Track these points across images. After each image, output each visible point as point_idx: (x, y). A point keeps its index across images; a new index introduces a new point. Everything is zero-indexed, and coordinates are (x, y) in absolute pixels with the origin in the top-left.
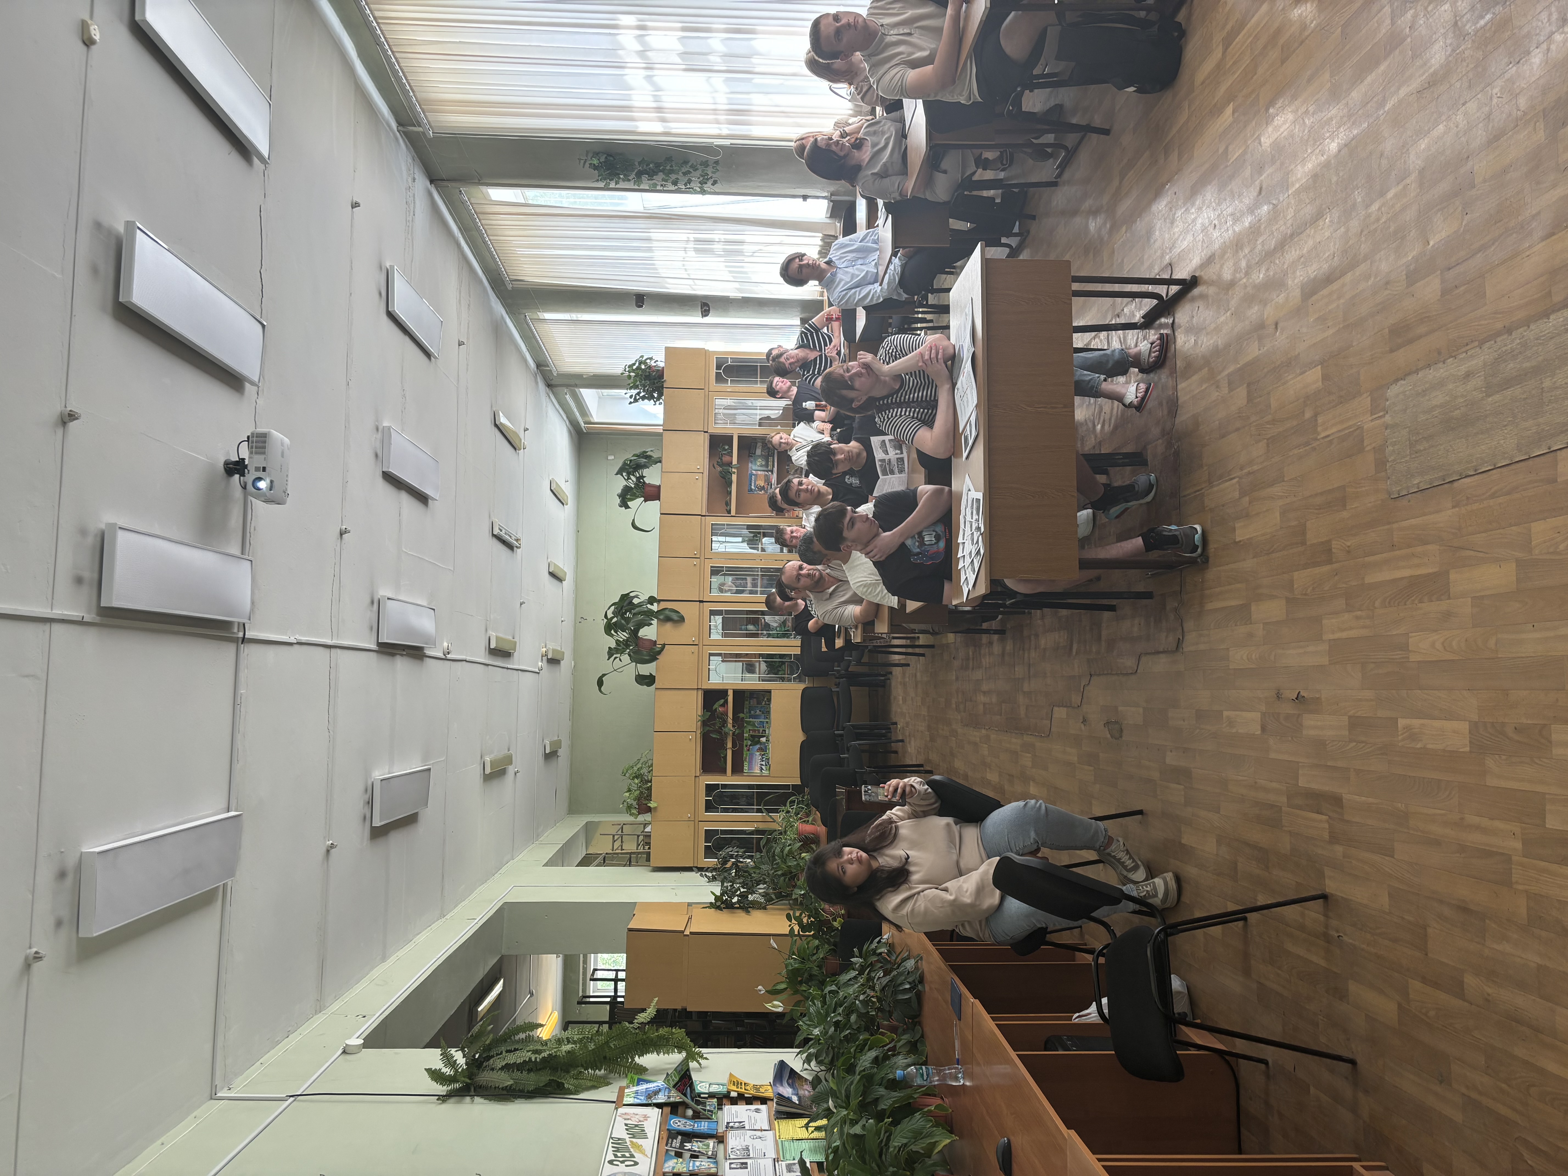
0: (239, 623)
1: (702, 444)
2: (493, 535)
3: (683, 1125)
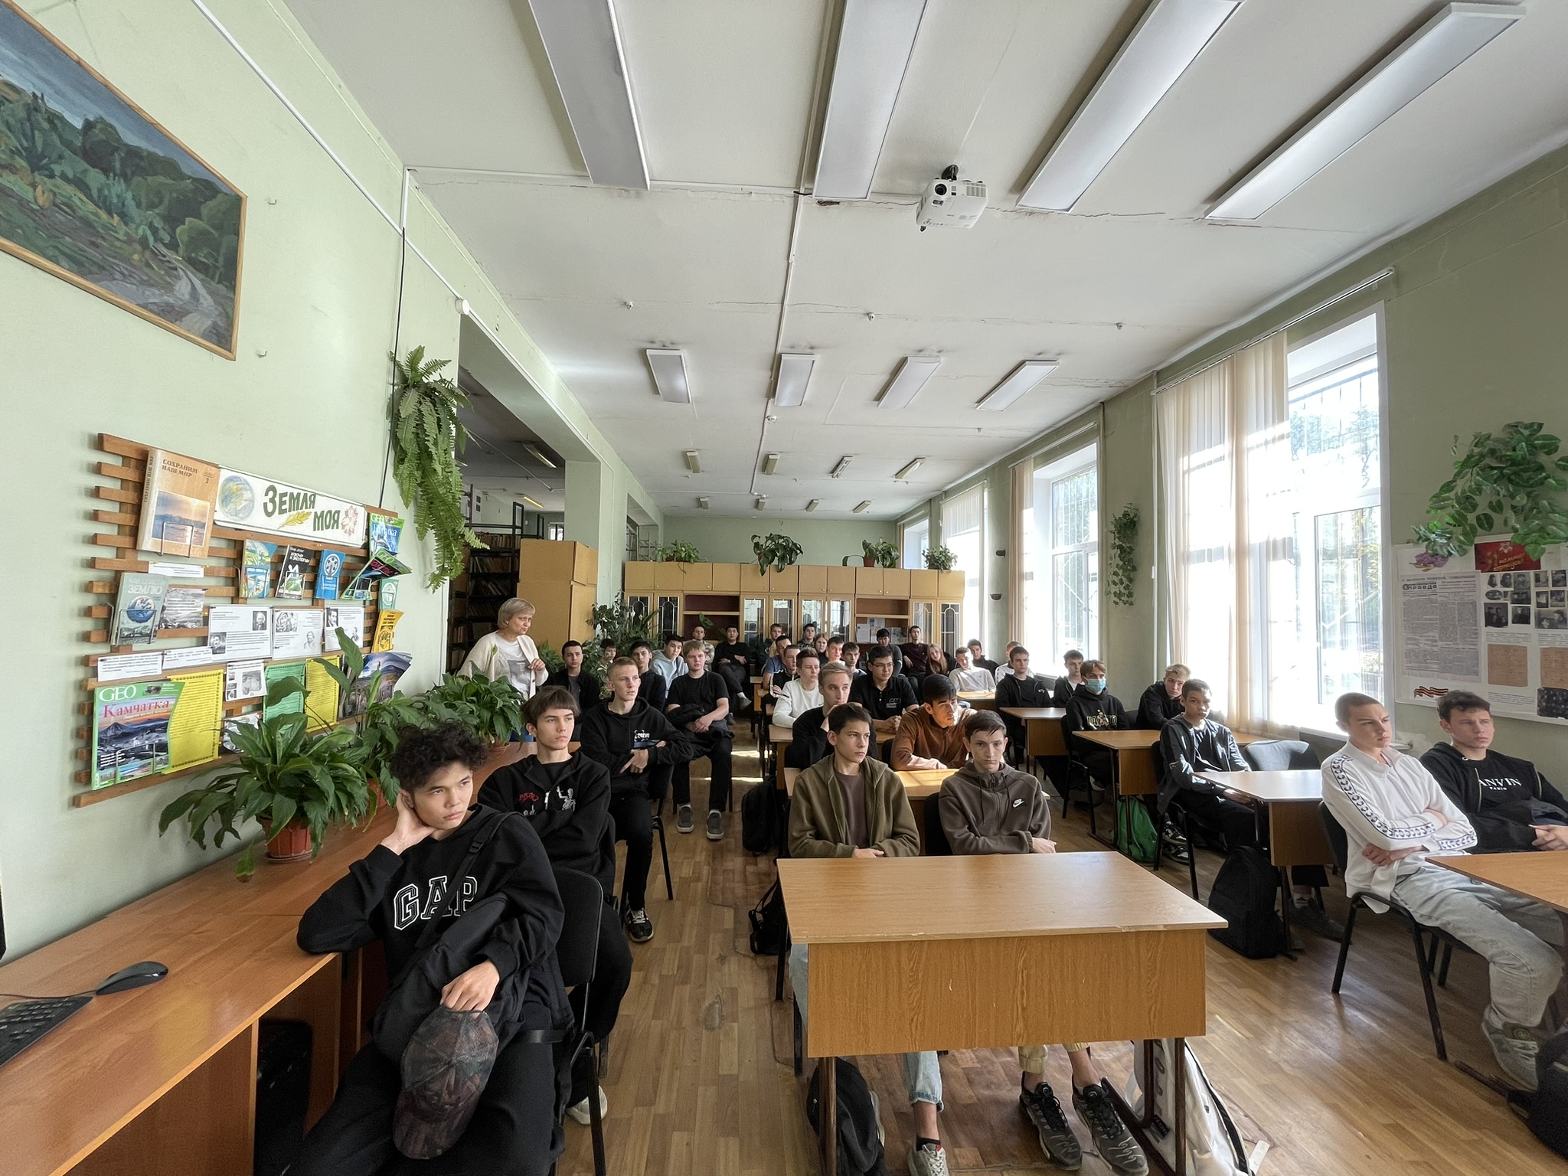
0: (812, 189)
1: (902, 595)
2: (843, 459)
3: (331, 566)
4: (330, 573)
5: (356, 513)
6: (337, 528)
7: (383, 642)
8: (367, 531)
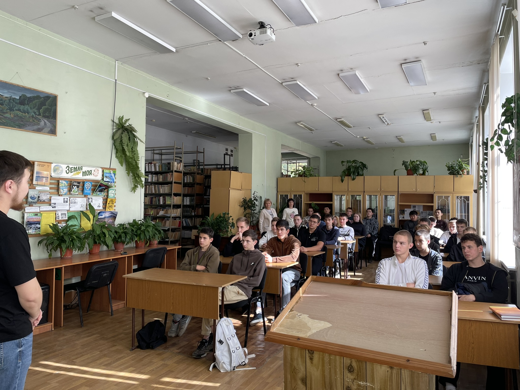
1: (429, 190)
3: (88, 186)
4: (88, 188)
5: (98, 170)
6: (91, 175)
7: (110, 208)
8: (103, 175)
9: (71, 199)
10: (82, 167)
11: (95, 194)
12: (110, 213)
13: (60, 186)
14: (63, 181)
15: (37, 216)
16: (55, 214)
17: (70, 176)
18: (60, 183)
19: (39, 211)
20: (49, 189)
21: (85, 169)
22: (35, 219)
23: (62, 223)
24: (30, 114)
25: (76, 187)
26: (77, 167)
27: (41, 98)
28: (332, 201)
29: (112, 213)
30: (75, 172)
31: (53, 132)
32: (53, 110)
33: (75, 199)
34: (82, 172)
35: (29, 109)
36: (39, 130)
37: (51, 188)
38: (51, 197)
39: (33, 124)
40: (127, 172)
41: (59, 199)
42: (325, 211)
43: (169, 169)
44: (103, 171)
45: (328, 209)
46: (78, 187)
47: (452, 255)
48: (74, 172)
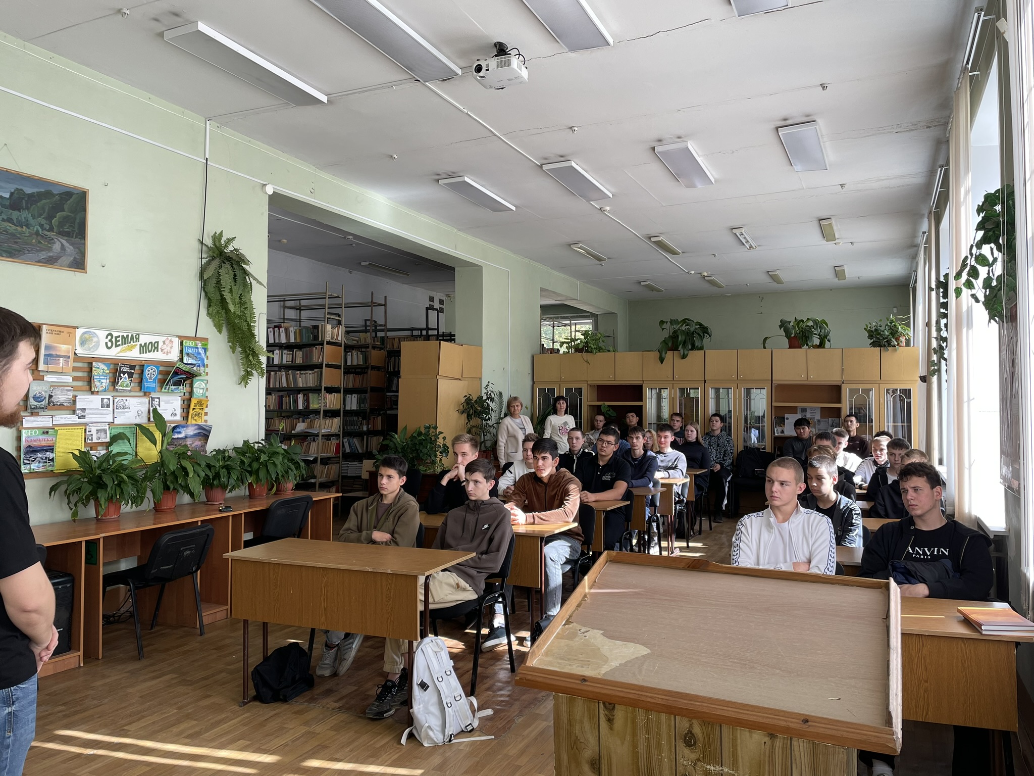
1: (833, 377)
3: (151, 373)
4: (150, 378)
5: (171, 342)
6: (157, 351)
7: (196, 418)
8: (181, 352)
9: (116, 400)
10: (139, 335)
11: (165, 389)
12: (196, 427)
13: (94, 373)
14: (100, 364)
15: (47, 435)
16: (84, 430)
17: (114, 353)
18: (93, 369)
19: (51, 425)
20: (71, 381)
21: (144, 339)
22: (44, 441)
23: (99, 448)
24: (32, 228)
25: (126, 375)
26: (128, 336)
27: (54, 195)
28: (642, 401)
29: (200, 427)
30: (124, 346)
31: (79, 264)
32: (78, 221)
33: (125, 401)
34: (138, 347)
35: (30, 218)
36: (51, 261)
37: (75, 379)
38: (75, 396)
39: (38, 249)
40: (230, 344)
41: (91, 401)
42: (628, 420)
43: (316, 337)
44: (182, 343)
45: (635, 416)
46: (131, 375)
47: (881, 505)
48: (122, 345)
